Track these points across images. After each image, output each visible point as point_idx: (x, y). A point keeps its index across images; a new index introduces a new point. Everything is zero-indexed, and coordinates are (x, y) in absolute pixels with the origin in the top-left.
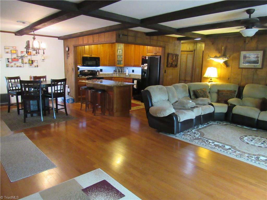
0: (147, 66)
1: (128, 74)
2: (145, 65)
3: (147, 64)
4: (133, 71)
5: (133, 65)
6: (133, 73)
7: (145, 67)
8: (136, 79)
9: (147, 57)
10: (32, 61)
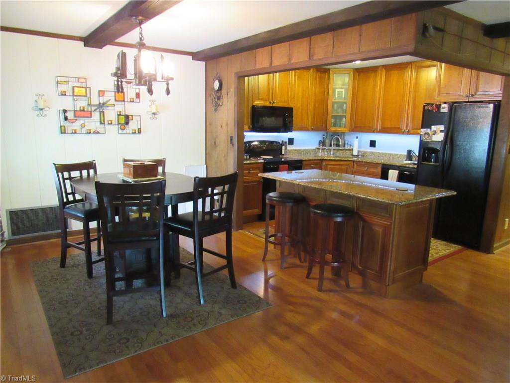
0: (441, 131)
1: (359, 152)
2: (434, 128)
3: (442, 127)
4: (373, 144)
5: (379, 127)
6: (372, 150)
7: (434, 134)
8: (394, 167)
9: (443, 105)
10: (127, 117)
